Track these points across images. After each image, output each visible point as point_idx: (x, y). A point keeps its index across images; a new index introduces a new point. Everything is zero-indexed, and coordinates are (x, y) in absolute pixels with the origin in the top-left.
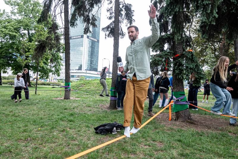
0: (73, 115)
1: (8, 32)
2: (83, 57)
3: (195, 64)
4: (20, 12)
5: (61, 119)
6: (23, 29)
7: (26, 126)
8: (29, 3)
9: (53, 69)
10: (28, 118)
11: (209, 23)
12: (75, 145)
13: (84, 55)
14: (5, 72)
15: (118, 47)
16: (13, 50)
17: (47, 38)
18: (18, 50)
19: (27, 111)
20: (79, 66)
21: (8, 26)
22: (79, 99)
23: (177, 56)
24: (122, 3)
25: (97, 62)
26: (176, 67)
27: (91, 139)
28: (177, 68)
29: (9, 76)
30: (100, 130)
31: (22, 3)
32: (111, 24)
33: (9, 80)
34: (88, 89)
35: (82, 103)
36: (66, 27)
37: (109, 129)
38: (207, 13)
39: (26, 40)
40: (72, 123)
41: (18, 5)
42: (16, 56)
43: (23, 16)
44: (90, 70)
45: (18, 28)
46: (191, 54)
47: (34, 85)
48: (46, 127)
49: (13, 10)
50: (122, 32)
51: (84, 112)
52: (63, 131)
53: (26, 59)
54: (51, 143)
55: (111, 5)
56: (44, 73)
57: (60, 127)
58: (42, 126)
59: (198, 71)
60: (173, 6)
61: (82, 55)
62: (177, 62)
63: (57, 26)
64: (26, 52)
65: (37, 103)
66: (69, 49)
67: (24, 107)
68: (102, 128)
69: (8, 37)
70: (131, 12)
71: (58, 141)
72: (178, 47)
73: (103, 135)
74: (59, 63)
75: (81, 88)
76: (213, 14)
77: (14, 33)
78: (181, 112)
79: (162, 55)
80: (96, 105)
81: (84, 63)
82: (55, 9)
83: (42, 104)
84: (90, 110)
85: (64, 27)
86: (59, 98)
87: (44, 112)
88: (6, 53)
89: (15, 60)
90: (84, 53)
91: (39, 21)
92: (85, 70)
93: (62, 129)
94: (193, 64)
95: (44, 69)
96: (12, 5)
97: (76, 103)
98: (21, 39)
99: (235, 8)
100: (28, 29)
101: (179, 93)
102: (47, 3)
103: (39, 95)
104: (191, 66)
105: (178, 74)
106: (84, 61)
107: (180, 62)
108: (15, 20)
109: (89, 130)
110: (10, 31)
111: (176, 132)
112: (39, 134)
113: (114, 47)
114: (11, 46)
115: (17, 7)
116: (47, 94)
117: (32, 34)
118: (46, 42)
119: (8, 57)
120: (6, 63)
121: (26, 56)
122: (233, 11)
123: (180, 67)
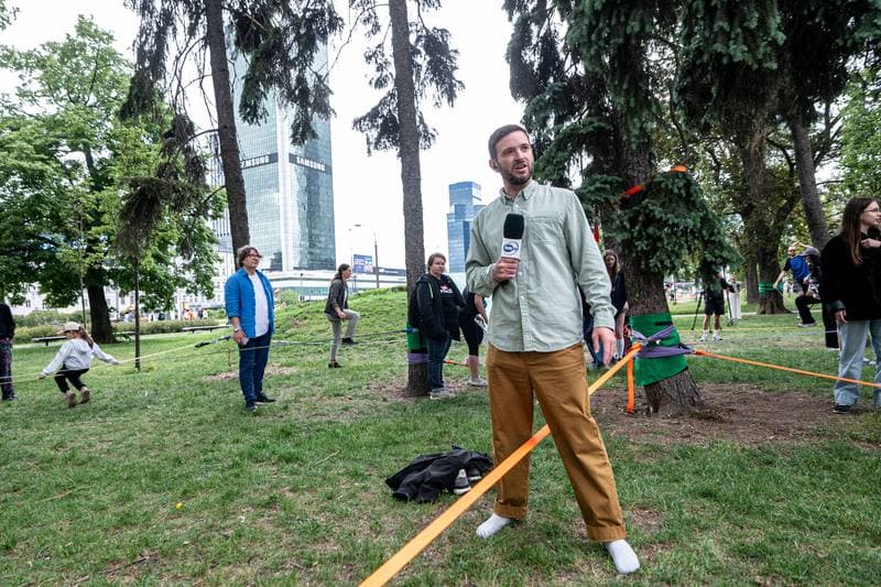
0: (289, 434)
1: (15, 162)
2: (282, 228)
3: (701, 214)
4: (51, 89)
5: (250, 455)
6: (67, 148)
7: (126, 498)
8: (79, 58)
9: (189, 276)
10: (127, 463)
11: (755, 67)
12: (335, 560)
13: (286, 219)
14: (18, 301)
15: (419, 180)
16: (41, 224)
17: (161, 170)
18: (57, 222)
19: (118, 436)
20: (273, 257)
21: (12, 141)
22: (293, 370)
23: (633, 191)
24: (414, 28)
25: (332, 239)
26: (637, 228)
27: (388, 528)
28: (640, 232)
29: (32, 315)
30: (408, 484)
31: (56, 57)
32: (383, 103)
33: (36, 329)
34: (320, 331)
35: (307, 384)
36: (225, 127)
37: (441, 477)
38: (746, 30)
39: (83, 185)
40: (296, 466)
41: (41, 64)
42: (51, 242)
43: (63, 103)
44: (311, 268)
45: (51, 146)
46: (684, 181)
47: (124, 336)
48: (201, 496)
49: (24, 85)
50: (425, 126)
51: (324, 419)
52: (271, 503)
53: (89, 250)
54: (236, 563)
55: (377, 39)
56: (156, 292)
57: (256, 490)
58: (185, 492)
59: (710, 236)
60: (618, 17)
61: (279, 218)
62: (638, 213)
63: (191, 124)
64: (87, 226)
65: (150, 402)
66: (244, 202)
67: (105, 421)
68: (415, 476)
69: (16, 178)
70: (449, 58)
71: (261, 551)
72: (635, 159)
73: (426, 502)
74: (206, 254)
75: (293, 330)
76: (767, 33)
77: (39, 165)
78: (665, 385)
79: (585, 191)
80: (360, 388)
81: (287, 246)
82: (179, 66)
83: (168, 404)
84: (346, 409)
85: (216, 126)
86: (223, 375)
87: (180, 432)
88: (16, 235)
89: (51, 258)
90: (285, 212)
91: (126, 113)
92: (295, 268)
93: (266, 497)
94: (693, 214)
95: (157, 277)
96: (19, 67)
97: (288, 387)
98: (65, 182)
99: (822, 10)
100: (85, 144)
101: (654, 319)
102: (147, 48)
103: (151, 369)
104: (689, 220)
105: (647, 255)
106: (286, 239)
107: (647, 211)
108: (37, 118)
109: (365, 489)
110: (22, 159)
111: (676, 458)
112: (180, 527)
113: (404, 181)
114: (32, 209)
115: (38, 73)
116: (178, 364)
117: (101, 162)
118: (159, 185)
119: (24, 250)
120: (19, 271)
121: (89, 241)
122: (817, 20)
123: (651, 230)
